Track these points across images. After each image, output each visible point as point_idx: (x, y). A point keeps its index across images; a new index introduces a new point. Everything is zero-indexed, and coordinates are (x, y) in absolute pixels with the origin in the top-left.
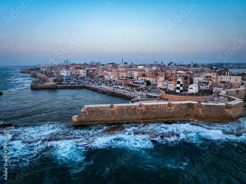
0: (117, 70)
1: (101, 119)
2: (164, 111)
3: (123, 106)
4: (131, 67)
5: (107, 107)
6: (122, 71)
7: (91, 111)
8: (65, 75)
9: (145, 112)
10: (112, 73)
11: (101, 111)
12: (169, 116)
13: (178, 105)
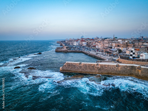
0: (103, 42)
1: (74, 70)
2: (113, 69)
3: (87, 64)
4: (113, 41)
5: (78, 64)
6: (106, 43)
7: (69, 65)
8: (75, 45)
9: (100, 69)
10: (100, 44)
11: (74, 66)
12: (117, 73)
13: (124, 67)
